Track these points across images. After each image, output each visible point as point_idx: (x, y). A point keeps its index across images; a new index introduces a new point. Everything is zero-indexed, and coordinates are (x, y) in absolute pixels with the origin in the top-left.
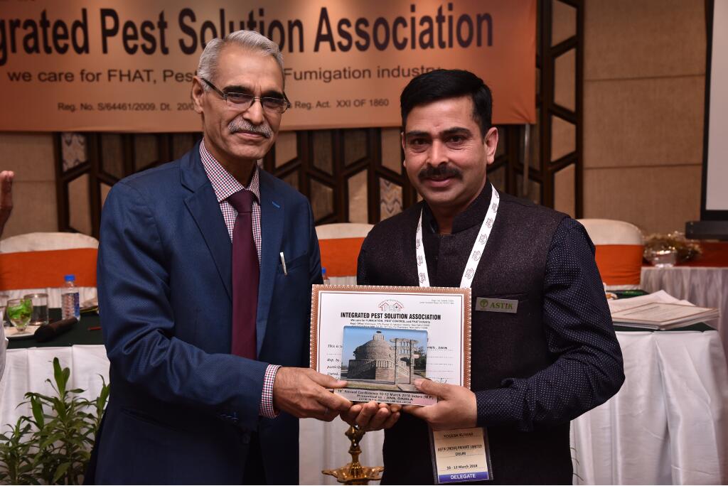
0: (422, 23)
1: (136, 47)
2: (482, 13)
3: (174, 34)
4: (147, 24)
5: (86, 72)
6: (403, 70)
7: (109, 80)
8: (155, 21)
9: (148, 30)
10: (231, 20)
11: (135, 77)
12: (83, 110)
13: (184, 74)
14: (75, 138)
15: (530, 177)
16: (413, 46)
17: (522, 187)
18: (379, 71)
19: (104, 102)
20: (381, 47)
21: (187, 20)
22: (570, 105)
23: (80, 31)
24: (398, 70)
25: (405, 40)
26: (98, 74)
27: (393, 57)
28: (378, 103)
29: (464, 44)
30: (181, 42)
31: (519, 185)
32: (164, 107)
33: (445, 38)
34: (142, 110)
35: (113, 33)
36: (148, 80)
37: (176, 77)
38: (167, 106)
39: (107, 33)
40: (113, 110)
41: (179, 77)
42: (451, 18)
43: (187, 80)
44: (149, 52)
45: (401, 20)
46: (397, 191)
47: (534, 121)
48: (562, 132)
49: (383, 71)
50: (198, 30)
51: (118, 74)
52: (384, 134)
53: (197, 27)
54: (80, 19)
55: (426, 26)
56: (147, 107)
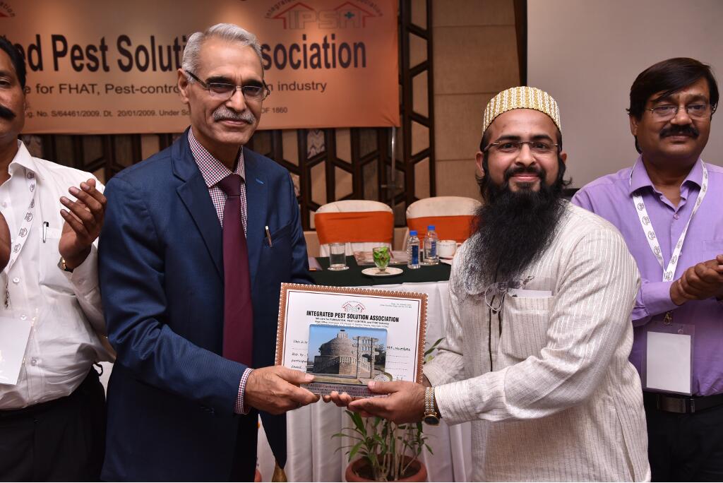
0: (311, 49)
1: (82, 66)
2: (358, 43)
3: (113, 56)
4: (91, 47)
5: (41, 86)
6: (298, 85)
7: (61, 92)
8: (98, 45)
9: (91, 52)
10: (160, 44)
11: (82, 90)
12: (40, 116)
13: (123, 87)
14: (33, 139)
15: (397, 167)
16: (306, 67)
17: (391, 174)
18: (279, 85)
19: (57, 110)
20: (281, 67)
21: (124, 44)
22: (425, 113)
23: (34, 53)
24: (294, 85)
25: (299, 62)
26: (51, 88)
27: (290, 74)
28: (279, 110)
29: (345, 65)
30: (120, 62)
31: (388, 173)
32: (106, 114)
33: (330, 60)
34: (88, 116)
35: (63, 54)
36: (93, 92)
37: (116, 90)
38: (109, 113)
39: (57, 55)
40: (64, 116)
41: (118, 90)
42: (334, 45)
43: (125, 92)
44: (93, 69)
45: (295, 46)
46: (296, 179)
47: (398, 125)
48: (419, 135)
49: (282, 85)
50: (133, 52)
51: (67, 87)
52: (284, 135)
53: (132, 50)
54: (35, 43)
55: (315, 51)
56: (93, 114)
